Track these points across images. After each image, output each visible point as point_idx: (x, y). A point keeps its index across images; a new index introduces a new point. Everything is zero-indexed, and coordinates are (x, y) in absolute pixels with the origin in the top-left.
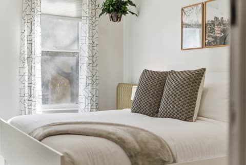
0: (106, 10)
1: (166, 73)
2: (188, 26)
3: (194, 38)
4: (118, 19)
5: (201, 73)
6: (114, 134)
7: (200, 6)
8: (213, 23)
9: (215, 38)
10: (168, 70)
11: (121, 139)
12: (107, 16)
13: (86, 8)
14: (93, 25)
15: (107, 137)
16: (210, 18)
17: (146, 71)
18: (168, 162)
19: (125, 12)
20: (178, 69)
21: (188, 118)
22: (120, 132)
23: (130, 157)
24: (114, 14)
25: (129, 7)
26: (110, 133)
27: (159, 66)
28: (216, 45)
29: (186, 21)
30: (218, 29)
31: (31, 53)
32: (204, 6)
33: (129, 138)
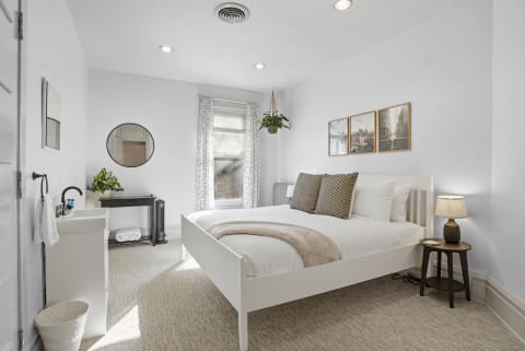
0: (265, 124)
1: (321, 177)
2: (335, 137)
3: (342, 148)
4: (274, 131)
5: (354, 177)
6: (286, 234)
7: (346, 121)
8: (358, 134)
9: (360, 147)
10: (323, 173)
11: (292, 239)
12: (265, 129)
13: (249, 123)
14: (254, 137)
15: (281, 237)
16: (354, 130)
17: (302, 174)
18: (335, 260)
19: (280, 126)
20: (332, 172)
21: (345, 216)
22: (292, 233)
23: (303, 257)
24: (271, 127)
25: (284, 122)
26: (283, 234)
27: (314, 171)
28: (360, 152)
29: (333, 132)
30: (362, 139)
31: (205, 158)
32: (349, 120)
33: (301, 238)
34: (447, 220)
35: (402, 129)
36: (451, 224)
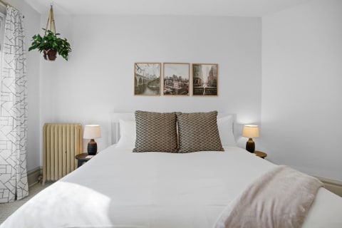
7: (157, 65)
8: (171, 79)
9: (174, 90)
30: (176, 84)
34: (248, 139)
35: (212, 81)
36: (251, 142)
